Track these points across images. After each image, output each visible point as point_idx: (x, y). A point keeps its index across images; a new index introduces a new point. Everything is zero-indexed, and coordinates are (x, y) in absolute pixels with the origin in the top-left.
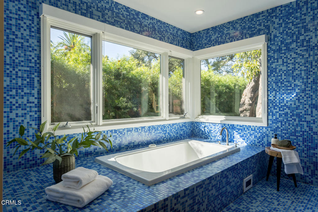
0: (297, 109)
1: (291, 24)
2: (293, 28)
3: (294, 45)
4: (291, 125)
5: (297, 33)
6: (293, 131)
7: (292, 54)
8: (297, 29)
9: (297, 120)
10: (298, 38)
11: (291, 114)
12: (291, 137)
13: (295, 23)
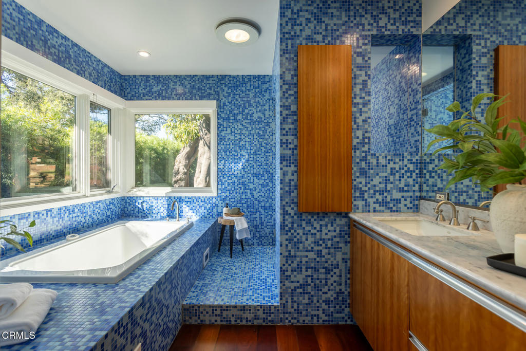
0: (242, 178)
1: (238, 96)
2: (239, 100)
3: (240, 117)
4: (238, 194)
5: (242, 106)
6: (239, 199)
7: (239, 124)
8: (243, 102)
9: (242, 188)
10: (243, 111)
11: (238, 183)
12: (238, 205)
13: (241, 96)
